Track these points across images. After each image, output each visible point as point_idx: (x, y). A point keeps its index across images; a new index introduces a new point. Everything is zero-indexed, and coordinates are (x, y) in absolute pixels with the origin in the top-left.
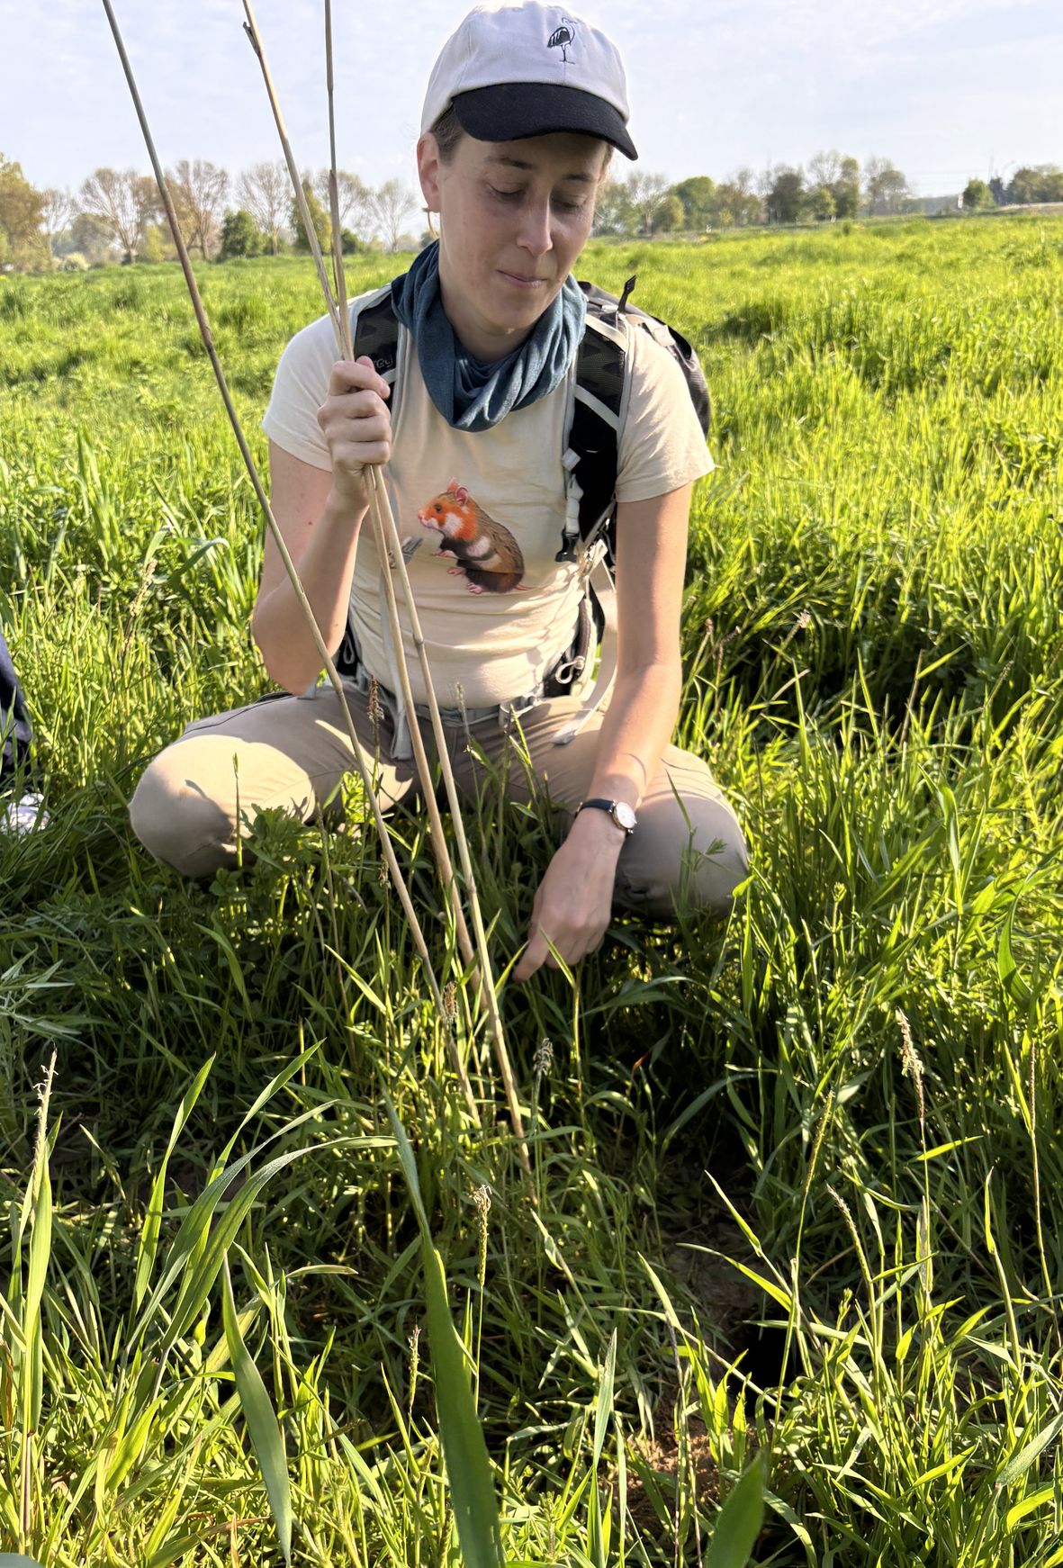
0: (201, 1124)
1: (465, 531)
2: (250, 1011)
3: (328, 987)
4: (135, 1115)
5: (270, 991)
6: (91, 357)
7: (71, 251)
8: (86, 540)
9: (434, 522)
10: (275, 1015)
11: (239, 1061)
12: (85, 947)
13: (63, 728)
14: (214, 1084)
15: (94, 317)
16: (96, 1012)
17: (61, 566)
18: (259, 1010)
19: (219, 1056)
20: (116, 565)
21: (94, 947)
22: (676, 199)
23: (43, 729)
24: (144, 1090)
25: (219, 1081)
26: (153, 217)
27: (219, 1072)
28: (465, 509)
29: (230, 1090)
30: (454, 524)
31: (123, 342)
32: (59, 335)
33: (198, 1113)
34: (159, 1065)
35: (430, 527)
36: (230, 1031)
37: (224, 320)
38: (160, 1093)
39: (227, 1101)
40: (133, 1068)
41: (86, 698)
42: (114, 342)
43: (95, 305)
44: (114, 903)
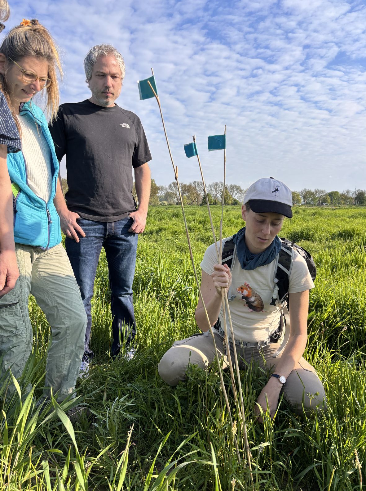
0: (165, 452)
1: (249, 294)
2: (182, 420)
3: (203, 417)
4: (147, 446)
5: (188, 415)
6: (165, 229)
7: (164, 200)
8: (157, 281)
9: (241, 292)
10: (188, 423)
11: (177, 434)
12: (141, 394)
13: (144, 331)
14: (169, 440)
15: (167, 219)
16: (141, 414)
17: (150, 287)
18: (184, 421)
19: (172, 432)
20: (164, 288)
21: (143, 395)
22: (329, 197)
23: (139, 331)
24: (151, 439)
25: (171, 440)
26: (186, 194)
27: (171, 437)
28: (248, 289)
29: (173, 442)
30: (245, 293)
31: (174, 226)
32: (158, 223)
33: (164, 448)
34: (156, 432)
35: (239, 293)
36: (176, 425)
37: (200, 223)
38: (155, 440)
39: (173, 446)
40: (148, 432)
41: (151, 324)
42: (171, 227)
43: (168, 216)
44: (150, 383)
